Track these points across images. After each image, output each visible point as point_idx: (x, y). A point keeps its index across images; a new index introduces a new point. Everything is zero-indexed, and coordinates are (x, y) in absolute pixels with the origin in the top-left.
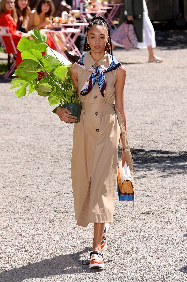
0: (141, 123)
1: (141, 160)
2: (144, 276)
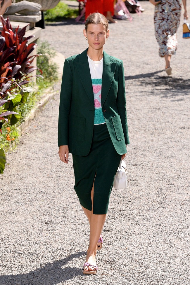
0: (181, 58)
1: (180, 87)
2: (179, 175)
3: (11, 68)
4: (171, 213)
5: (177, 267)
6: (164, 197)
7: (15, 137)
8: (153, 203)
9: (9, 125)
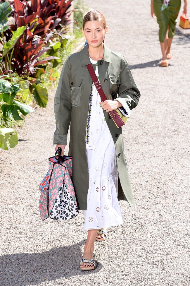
3: (52, 21)
4: (183, 139)
5: (188, 182)
6: (178, 126)
7: (56, 77)
8: (169, 131)
9: (51, 68)
